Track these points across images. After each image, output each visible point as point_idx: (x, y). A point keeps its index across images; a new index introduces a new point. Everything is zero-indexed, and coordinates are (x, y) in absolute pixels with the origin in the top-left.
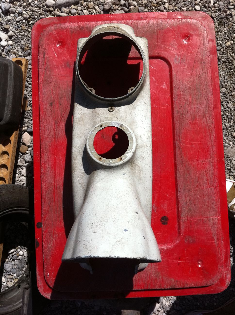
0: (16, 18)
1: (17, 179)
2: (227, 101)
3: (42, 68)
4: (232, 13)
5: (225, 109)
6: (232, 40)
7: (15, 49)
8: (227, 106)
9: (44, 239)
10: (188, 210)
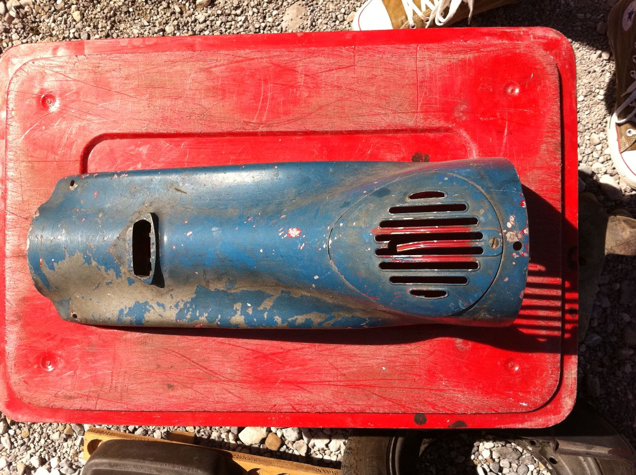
0: (4, 450)
1: (334, 458)
2: (192, 22)
3: (95, 402)
4: (13, 5)
5: (209, 27)
6: (70, 7)
7: (68, 453)
8: (202, 23)
9: (449, 410)
10: (400, 111)
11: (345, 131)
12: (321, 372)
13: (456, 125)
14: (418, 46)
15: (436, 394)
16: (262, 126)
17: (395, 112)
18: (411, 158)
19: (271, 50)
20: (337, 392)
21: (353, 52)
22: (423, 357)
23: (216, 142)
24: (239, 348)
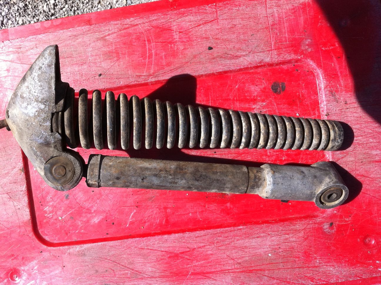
9: (324, 281)
11: (216, 73)
12: (221, 263)
13: (304, 56)
15: (313, 270)
16: (151, 77)
17: (254, 53)
18: (271, 87)
19: (150, 15)
20: (235, 277)
21: (215, 8)
22: (299, 243)
24: (156, 251)
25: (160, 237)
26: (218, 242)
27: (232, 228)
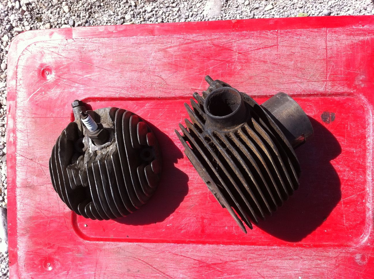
2: (143, 12)
4: (25, 3)
5: (155, 15)
6: (61, 3)
8: (150, 13)
10: (312, 80)
11: (269, 95)
13: (356, 91)
14: (327, 29)
17: (309, 81)
18: (320, 116)
19: (213, 34)
21: (276, 35)
22: (330, 270)
23: (171, 103)
24: (189, 259)
25: (194, 245)
26: (250, 259)
27: (266, 247)
